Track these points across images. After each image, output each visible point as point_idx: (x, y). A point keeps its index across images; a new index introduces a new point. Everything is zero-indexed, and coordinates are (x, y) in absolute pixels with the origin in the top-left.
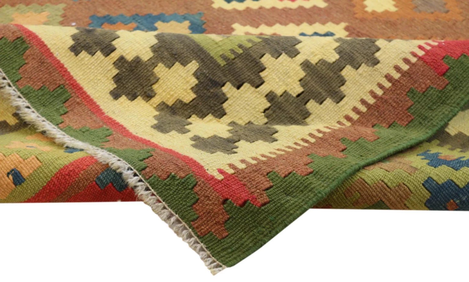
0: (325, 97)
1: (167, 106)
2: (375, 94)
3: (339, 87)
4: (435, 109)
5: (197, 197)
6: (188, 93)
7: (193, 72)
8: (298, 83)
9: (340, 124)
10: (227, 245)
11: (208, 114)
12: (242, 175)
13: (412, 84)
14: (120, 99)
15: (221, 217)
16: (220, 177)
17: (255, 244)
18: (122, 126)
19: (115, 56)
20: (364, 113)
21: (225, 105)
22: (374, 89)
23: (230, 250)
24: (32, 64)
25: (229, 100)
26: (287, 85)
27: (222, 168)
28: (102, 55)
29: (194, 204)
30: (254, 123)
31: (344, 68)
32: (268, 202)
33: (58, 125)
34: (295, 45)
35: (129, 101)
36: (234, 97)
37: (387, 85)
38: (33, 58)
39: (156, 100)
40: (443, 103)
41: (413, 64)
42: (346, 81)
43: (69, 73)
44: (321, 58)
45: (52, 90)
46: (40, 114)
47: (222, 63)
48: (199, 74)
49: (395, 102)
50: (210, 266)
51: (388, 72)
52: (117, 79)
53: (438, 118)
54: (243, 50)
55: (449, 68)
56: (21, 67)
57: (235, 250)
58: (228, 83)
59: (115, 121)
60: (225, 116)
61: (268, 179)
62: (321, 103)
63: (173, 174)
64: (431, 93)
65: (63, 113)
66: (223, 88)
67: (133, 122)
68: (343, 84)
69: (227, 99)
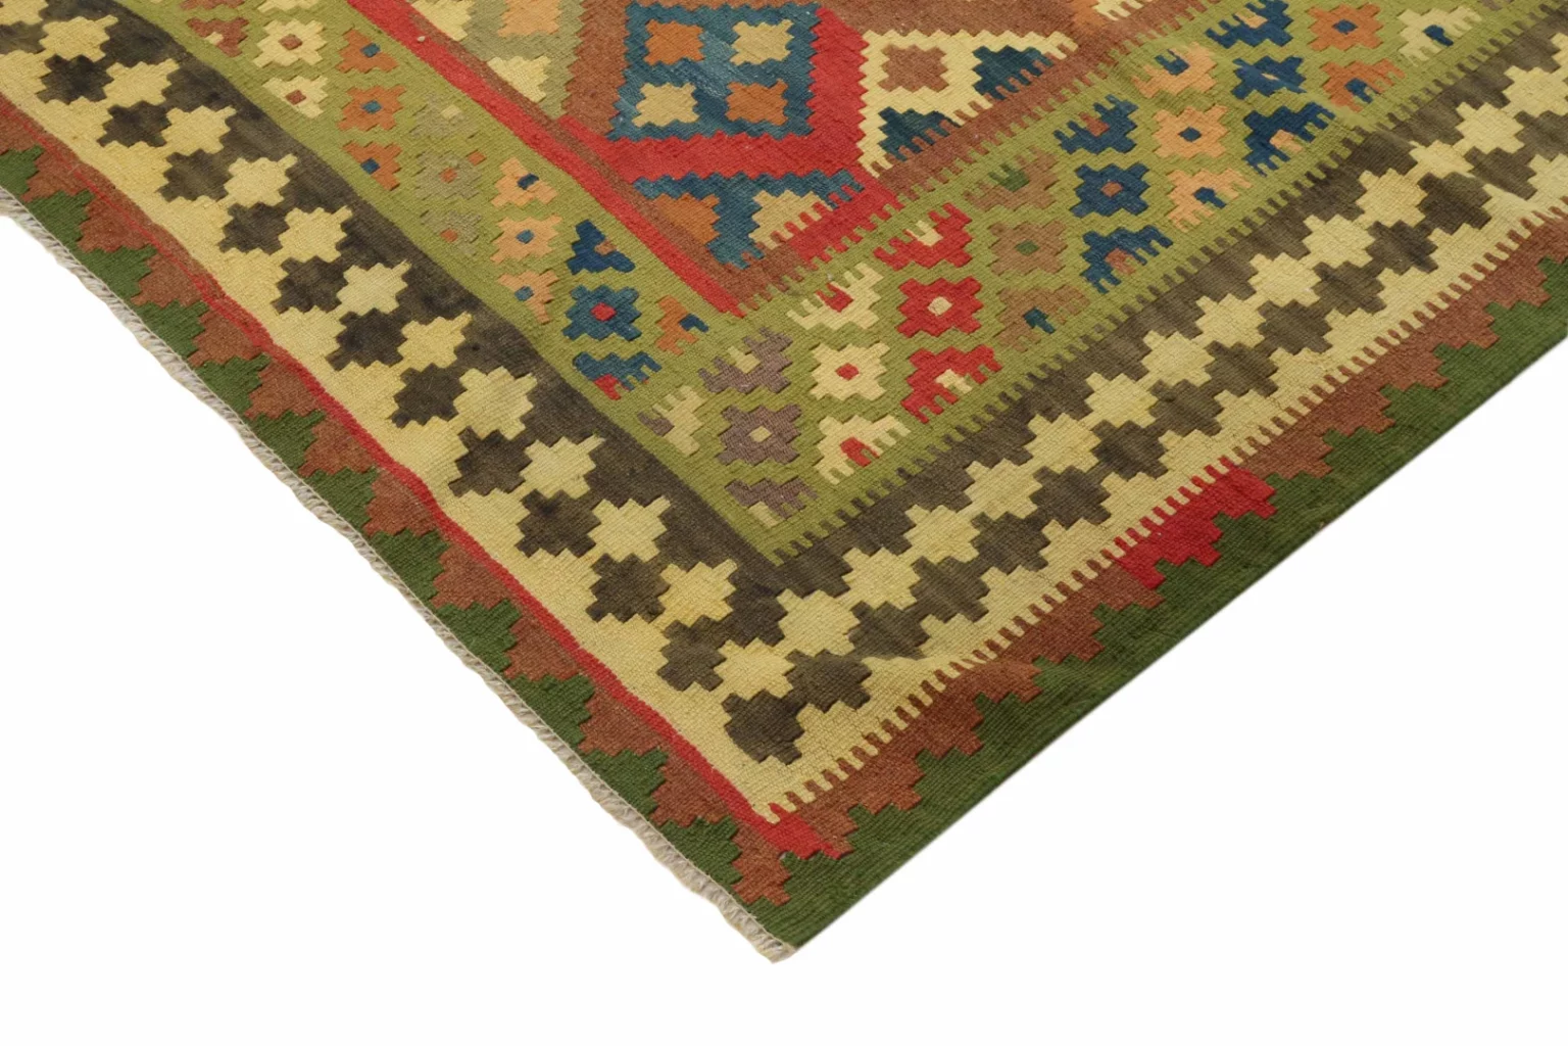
0: (954, 611)
1: (684, 628)
2: (1039, 610)
3: (978, 598)
4: (1140, 636)
5: (740, 850)
6: (720, 606)
7: (727, 575)
8: (909, 591)
9: (977, 656)
10: (790, 914)
11: (754, 638)
12: (809, 813)
13: (1102, 599)
14: (603, 619)
15: (778, 875)
16: (773, 819)
17: (833, 910)
18: (609, 672)
19: (594, 555)
20: (1019, 638)
21: (783, 623)
22: (1037, 604)
23: (793, 921)
24: (454, 571)
25: (789, 615)
26: (889, 594)
27: (777, 802)
28: (572, 555)
29: (735, 859)
30: (832, 652)
31: (986, 570)
32: (852, 852)
33: (502, 671)
34: (902, 533)
35: (620, 623)
36: (798, 611)
37: (1060, 598)
38: (456, 562)
39: (665, 620)
40: (1154, 628)
41: (1105, 571)
42: (989, 590)
43: (517, 582)
44: (947, 555)
45: (489, 607)
46: (471, 650)
47: (778, 562)
48: (737, 578)
49: (1071, 623)
50: (762, 947)
51: (1061, 580)
52: (598, 589)
53: (1144, 651)
54: (812, 542)
55: (1165, 580)
56: (437, 576)
57: (803, 920)
58: (787, 590)
59: (598, 660)
60: (782, 641)
61: (850, 819)
62: (946, 621)
63: (700, 817)
64: (1133, 611)
65: (509, 646)
66: (779, 598)
67: (627, 664)
68: (985, 595)
69: (786, 614)
